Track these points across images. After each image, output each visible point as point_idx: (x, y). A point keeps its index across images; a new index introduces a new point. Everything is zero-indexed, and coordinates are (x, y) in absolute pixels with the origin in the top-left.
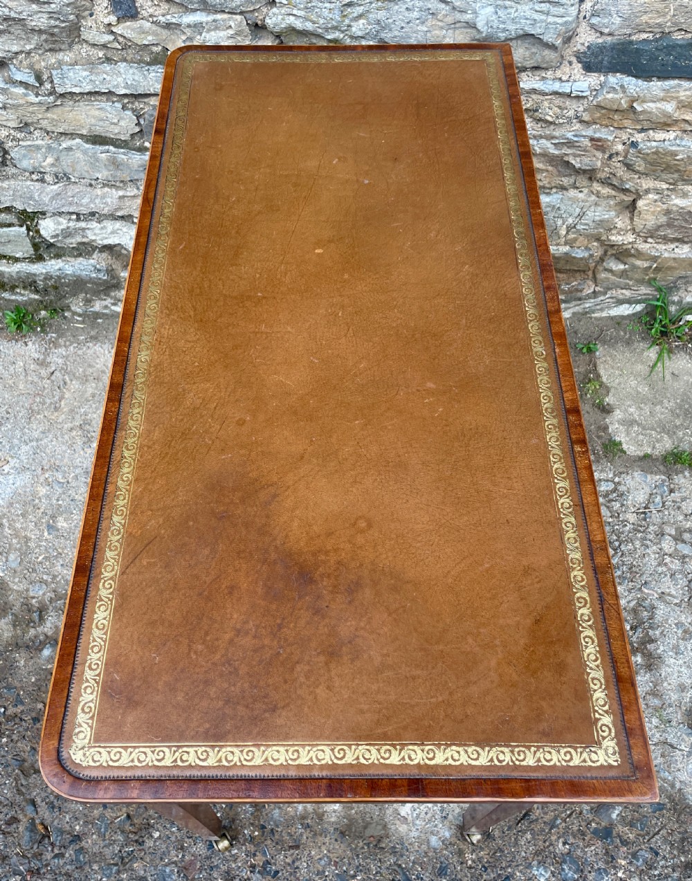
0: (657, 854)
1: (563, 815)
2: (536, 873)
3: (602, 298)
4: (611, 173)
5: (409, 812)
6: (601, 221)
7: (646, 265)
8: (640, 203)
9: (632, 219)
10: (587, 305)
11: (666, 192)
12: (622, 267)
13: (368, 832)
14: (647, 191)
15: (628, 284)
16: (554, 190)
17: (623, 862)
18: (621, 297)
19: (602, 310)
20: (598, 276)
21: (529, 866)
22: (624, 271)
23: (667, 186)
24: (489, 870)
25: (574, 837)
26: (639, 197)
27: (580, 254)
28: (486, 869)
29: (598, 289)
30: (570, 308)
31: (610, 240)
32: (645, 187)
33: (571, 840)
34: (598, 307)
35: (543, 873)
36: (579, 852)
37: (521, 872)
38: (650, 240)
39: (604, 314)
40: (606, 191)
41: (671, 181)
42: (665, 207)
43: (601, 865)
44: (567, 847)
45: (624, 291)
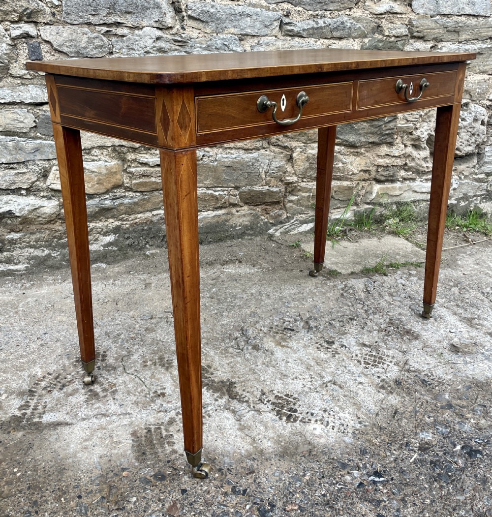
0: (485, 406)
1: (418, 405)
2: (423, 436)
3: (292, 221)
4: (277, 139)
5: (322, 432)
6: (280, 167)
7: (307, 194)
8: (294, 155)
9: (293, 167)
10: (286, 227)
11: (304, 148)
12: (296, 197)
13: (299, 451)
14: (295, 148)
15: (302, 210)
16: (254, 151)
17: (470, 415)
18: (301, 219)
19: (294, 229)
20: (286, 206)
21: (417, 434)
22: (298, 200)
23: (303, 144)
24: (393, 444)
25: (432, 412)
26: (293, 152)
27: (275, 189)
28: (391, 444)
29: (288, 215)
30: (278, 230)
31: (287, 180)
32: (294, 146)
33: (432, 415)
34: (292, 227)
35: (427, 435)
36: (440, 419)
37: (413, 438)
38: (305, 180)
39: (296, 232)
40: (277, 150)
41: (304, 141)
42: (306, 155)
43: (457, 420)
44: (432, 418)
45: (301, 215)
